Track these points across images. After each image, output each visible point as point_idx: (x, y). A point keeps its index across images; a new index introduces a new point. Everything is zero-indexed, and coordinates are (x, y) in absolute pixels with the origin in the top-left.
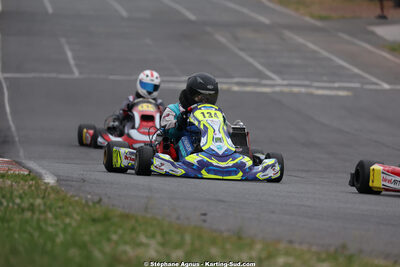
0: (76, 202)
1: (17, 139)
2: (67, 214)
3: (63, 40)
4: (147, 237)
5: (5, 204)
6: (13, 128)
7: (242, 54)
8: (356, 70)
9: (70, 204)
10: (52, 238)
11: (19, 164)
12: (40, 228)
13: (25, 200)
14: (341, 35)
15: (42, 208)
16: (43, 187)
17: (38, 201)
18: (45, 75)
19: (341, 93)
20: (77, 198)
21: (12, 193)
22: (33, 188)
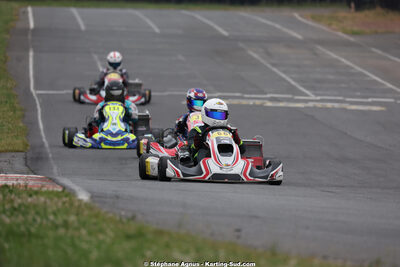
0: (111, 218)
1: (50, 155)
2: (101, 231)
3: (96, 57)
5: (39, 220)
6: (47, 145)
7: (275, 70)
8: (389, 85)
9: (104, 220)
10: (85, 254)
11: (53, 181)
12: (74, 245)
13: (59, 217)
14: (374, 50)
15: (76, 224)
16: (76, 204)
17: (72, 218)
19: (375, 108)
20: (110, 215)
21: (45, 209)
22: (67, 205)
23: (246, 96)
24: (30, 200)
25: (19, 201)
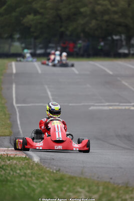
0: (48, 171)
2: (43, 178)
3: (46, 86)
4: (81, 188)
5: (12, 173)
6: (21, 132)
9: (45, 172)
10: (34, 190)
12: (28, 186)
13: (22, 171)
15: (30, 175)
16: (32, 164)
17: (29, 171)
18: (37, 104)
20: (48, 169)
21: (15, 168)
22: (27, 164)
23: (121, 104)
24: (8, 162)
25: (3, 163)
